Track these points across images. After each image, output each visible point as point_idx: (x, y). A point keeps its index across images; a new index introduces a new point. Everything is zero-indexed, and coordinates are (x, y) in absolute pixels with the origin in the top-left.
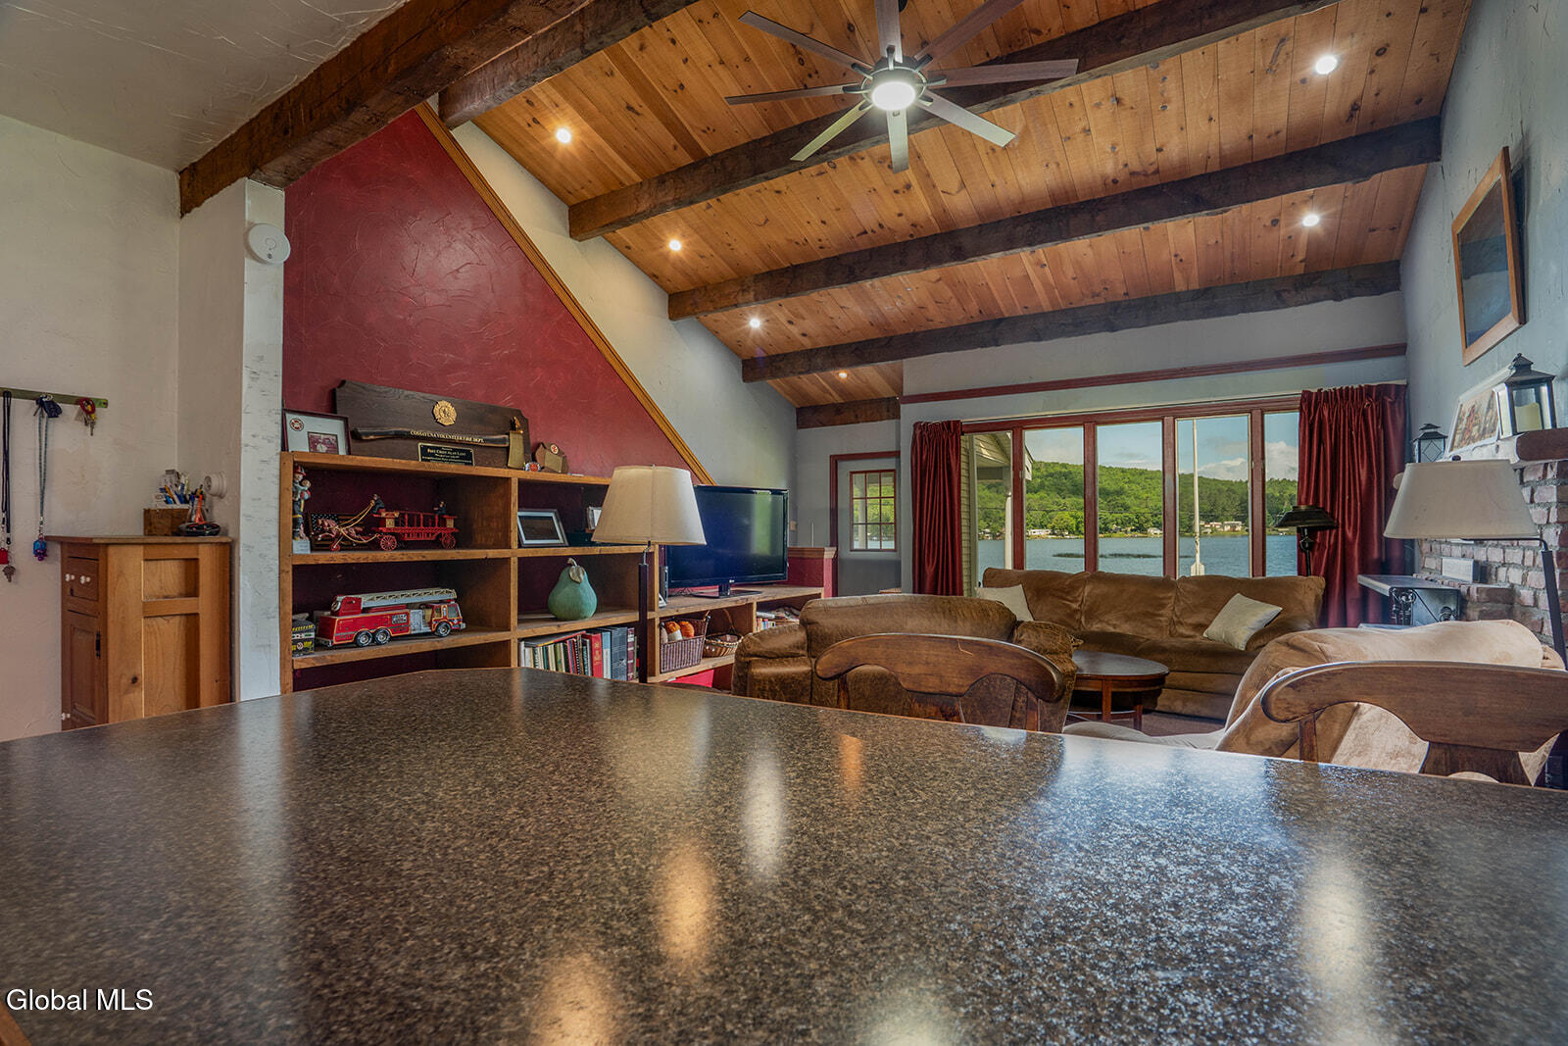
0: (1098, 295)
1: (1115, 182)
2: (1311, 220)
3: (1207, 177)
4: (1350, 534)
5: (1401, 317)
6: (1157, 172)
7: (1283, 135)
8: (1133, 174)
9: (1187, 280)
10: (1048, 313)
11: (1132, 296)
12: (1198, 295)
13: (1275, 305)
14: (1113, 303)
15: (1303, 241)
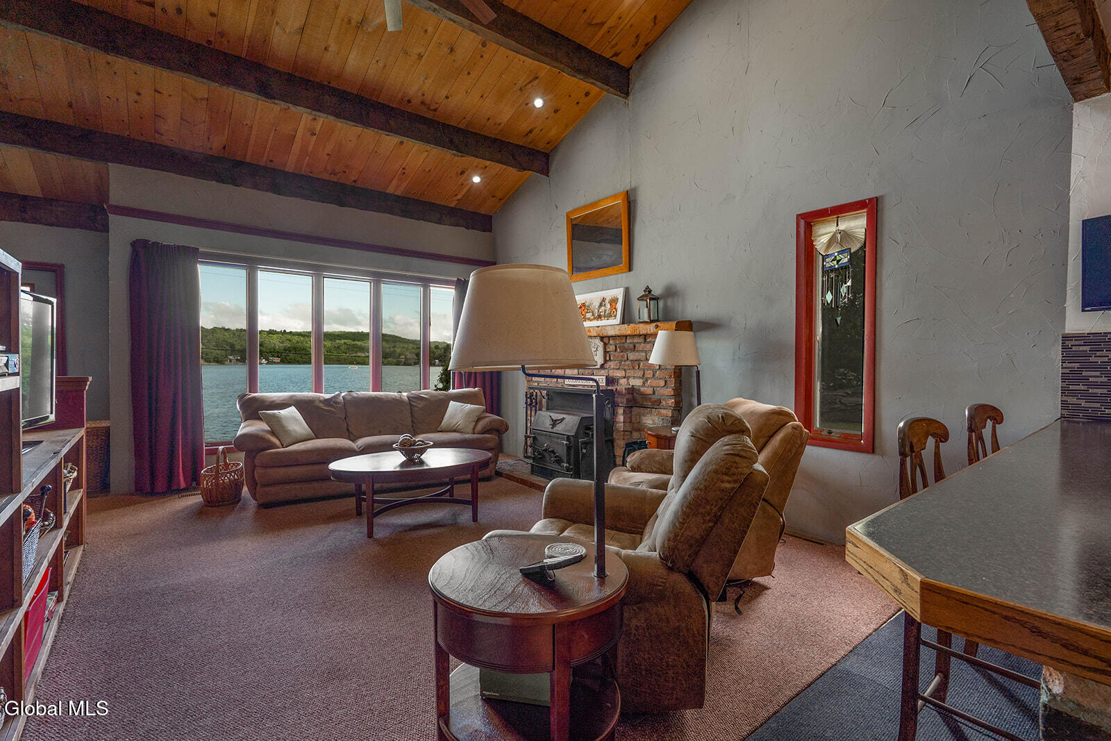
0: (336, 174)
1: (409, 101)
2: (477, 179)
5: (493, 245)
6: (435, 110)
7: (501, 126)
8: (423, 103)
9: (397, 187)
10: (288, 172)
11: (359, 185)
12: (399, 199)
13: (439, 222)
14: (342, 184)
15: (467, 188)
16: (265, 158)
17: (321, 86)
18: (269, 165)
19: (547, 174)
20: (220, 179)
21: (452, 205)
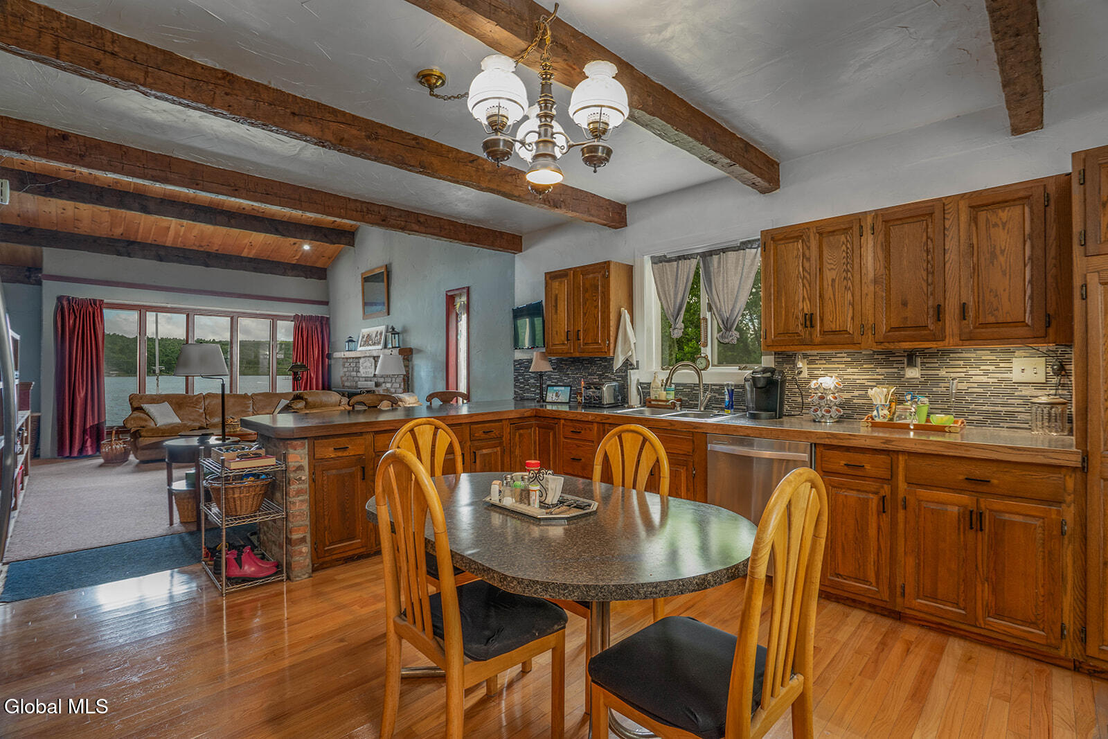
0: (201, 246)
1: (244, 209)
2: (306, 247)
3: (281, 222)
4: (312, 375)
5: (327, 291)
6: (263, 212)
7: (312, 219)
8: (253, 209)
9: (249, 253)
10: (167, 247)
11: (219, 252)
12: (251, 260)
13: (284, 274)
14: (207, 252)
15: (301, 253)
16: (151, 239)
17: (183, 204)
18: (153, 243)
19: (353, 245)
20: (119, 254)
21: (294, 263)
